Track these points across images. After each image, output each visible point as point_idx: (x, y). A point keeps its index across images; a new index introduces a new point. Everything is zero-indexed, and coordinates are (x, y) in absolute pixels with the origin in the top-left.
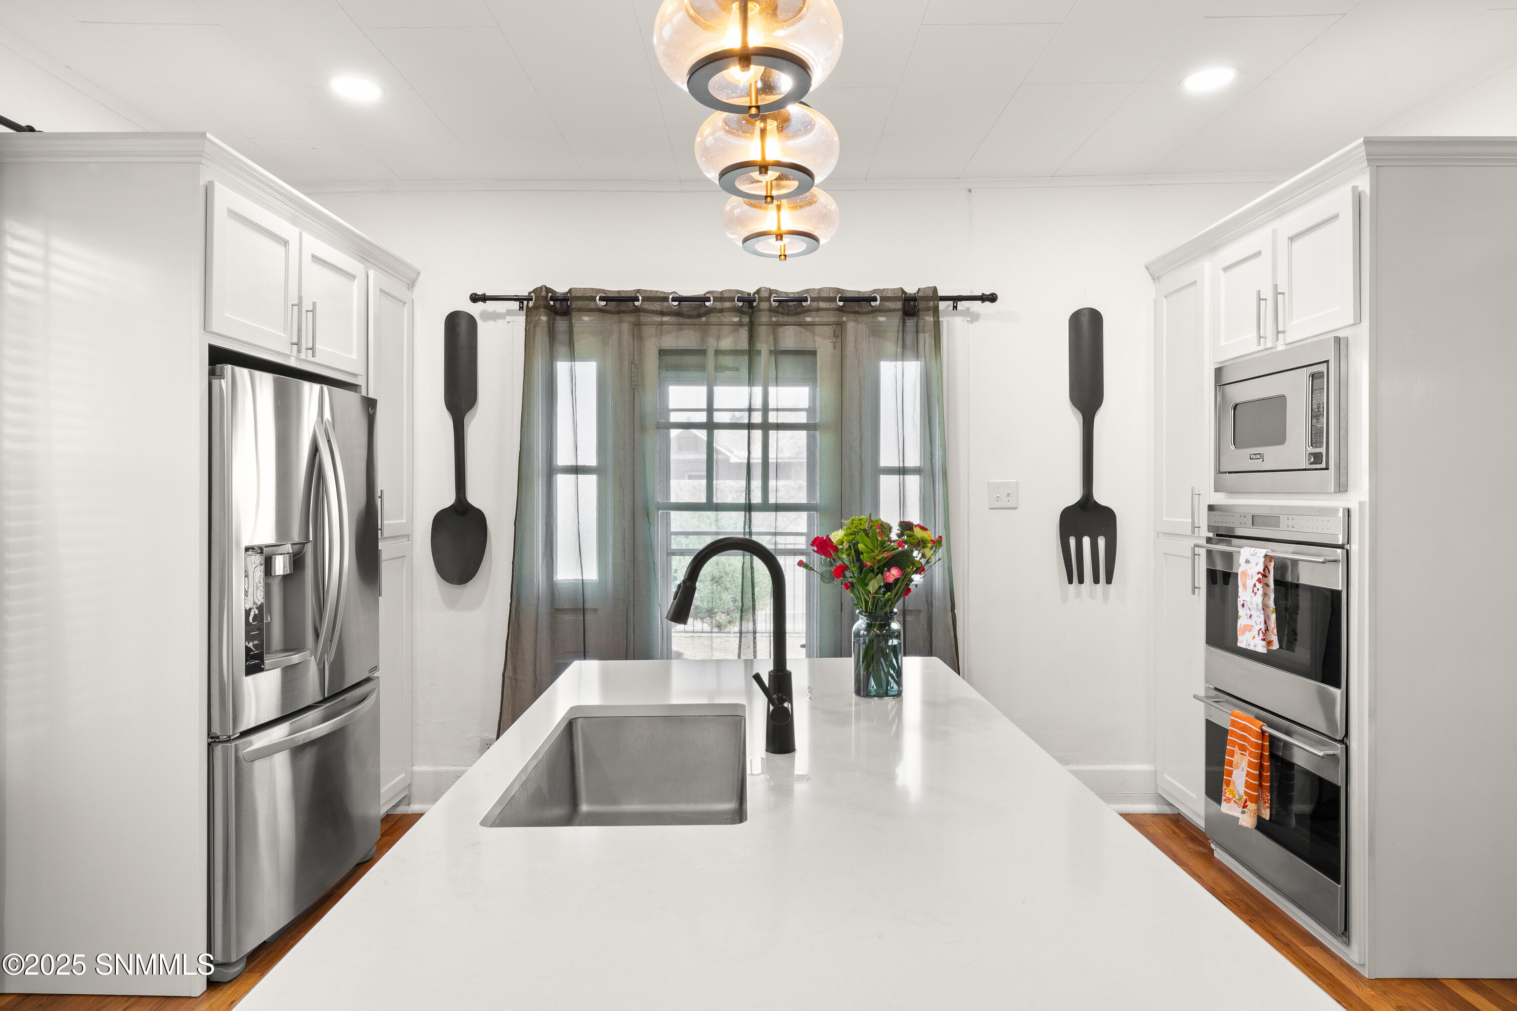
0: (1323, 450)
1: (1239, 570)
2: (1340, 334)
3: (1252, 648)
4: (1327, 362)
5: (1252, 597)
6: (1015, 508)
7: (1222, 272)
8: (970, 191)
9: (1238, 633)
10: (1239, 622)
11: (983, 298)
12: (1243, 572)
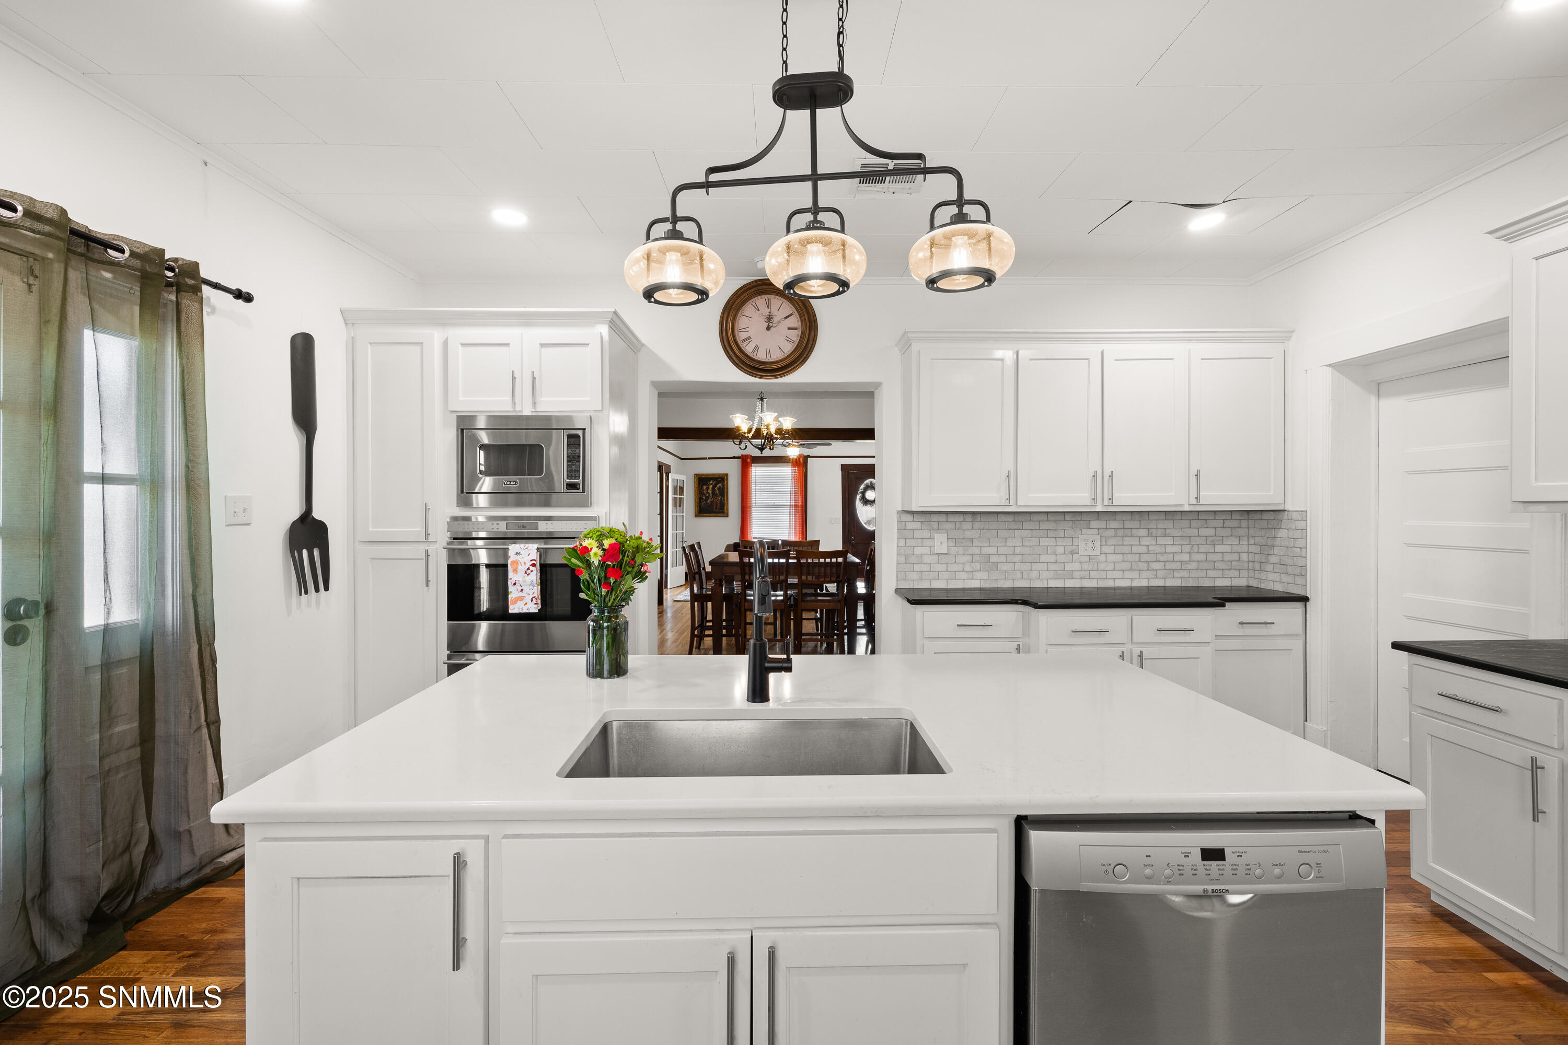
0: (580, 481)
1: (509, 560)
2: (592, 414)
3: (525, 611)
4: (584, 429)
5: (524, 577)
6: (249, 524)
7: (460, 346)
8: (206, 164)
9: (509, 604)
10: (510, 596)
11: (239, 295)
12: (513, 562)
